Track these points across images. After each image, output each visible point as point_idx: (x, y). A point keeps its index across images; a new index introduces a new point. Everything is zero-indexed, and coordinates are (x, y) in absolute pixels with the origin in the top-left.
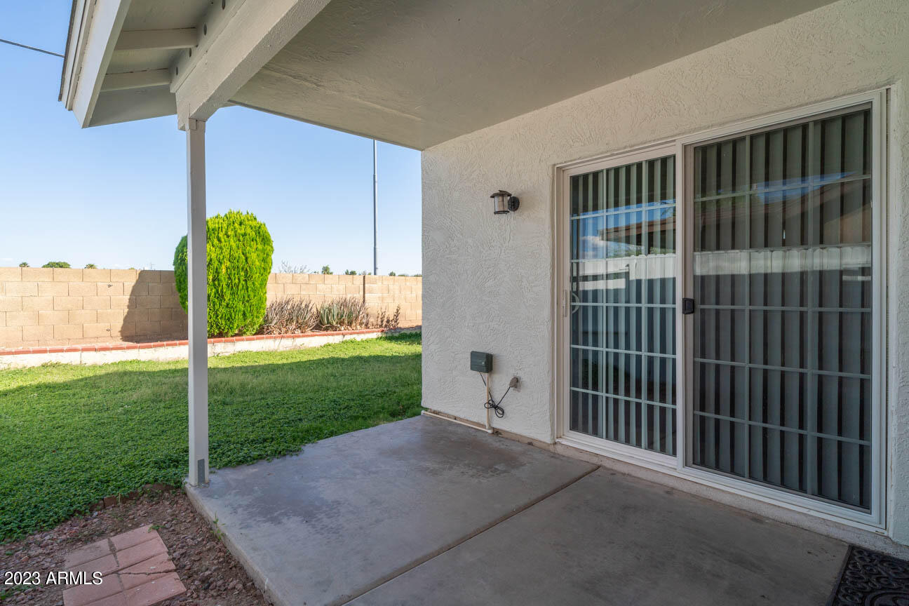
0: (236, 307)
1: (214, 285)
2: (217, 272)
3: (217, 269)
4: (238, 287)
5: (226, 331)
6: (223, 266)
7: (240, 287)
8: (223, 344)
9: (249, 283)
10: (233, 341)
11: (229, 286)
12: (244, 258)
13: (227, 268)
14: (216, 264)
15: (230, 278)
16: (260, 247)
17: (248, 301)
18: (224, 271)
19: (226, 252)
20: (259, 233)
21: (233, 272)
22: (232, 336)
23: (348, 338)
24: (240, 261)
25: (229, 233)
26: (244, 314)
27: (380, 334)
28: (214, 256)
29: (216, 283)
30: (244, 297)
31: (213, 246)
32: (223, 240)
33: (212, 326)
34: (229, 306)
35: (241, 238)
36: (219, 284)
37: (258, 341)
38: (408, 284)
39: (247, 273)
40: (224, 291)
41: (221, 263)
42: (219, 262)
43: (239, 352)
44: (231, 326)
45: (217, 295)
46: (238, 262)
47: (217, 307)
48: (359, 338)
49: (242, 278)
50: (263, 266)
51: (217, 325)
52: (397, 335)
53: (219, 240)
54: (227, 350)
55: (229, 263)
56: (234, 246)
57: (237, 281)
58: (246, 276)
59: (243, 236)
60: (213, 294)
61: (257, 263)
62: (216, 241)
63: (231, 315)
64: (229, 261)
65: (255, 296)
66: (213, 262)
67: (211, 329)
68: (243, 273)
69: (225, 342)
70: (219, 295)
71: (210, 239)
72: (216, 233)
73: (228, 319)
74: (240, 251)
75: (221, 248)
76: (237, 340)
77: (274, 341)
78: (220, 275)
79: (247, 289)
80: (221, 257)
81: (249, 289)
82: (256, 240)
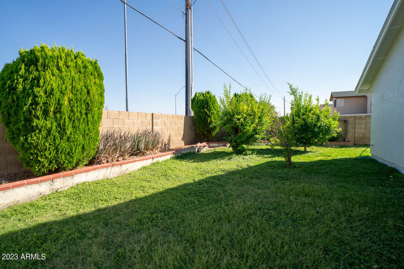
0: (77, 140)
1: (56, 118)
2: (59, 104)
3: (59, 100)
4: (79, 120)
5: (65, 165)
6: (66, 98)
7: (82, 120)
8: (62, 179)
9: (89, 116)
10: (72, 175)
11: (71, 119)
12: (86, 90)
13: (70, 101)
14: (57, 95)
15: (72, 111)
16: (97, 81)
17: (87, 134)
18: (66, 103)
19: (68, 83)
20: (96, 68)
21: (76, 105)
22: (71, 170)
23: (155, 160)
24: (83, 93)
25: (70, 64)
26: (83, 148)
27: (172, 155)
28: (55, 86)
29: (58, 115)
30: (85, 131)
31: (53, 75)
32: (63, 70)
33: (51, 162)
34: (71, 140)
35: (82, 70)
36: (61, 117)
37: (94, 171)
38: (174, 119)
39: (88, 106)
40: (67, 124)
41: (64, 94)
42: (61, 92)
43: (77, 184)
44: (71, 160)
45: (59, 129)
46: (80, 94)
47: (57, 142)
48: (161, 159)
49: (84, 111)
50: (100, 100)
51: (56, 161)
52: (180, 155)
53: (59, 69)
54: (66, 184)
55: (71, 95)
56: (77, 77)
57: (79, 114)
58: (87, 109)
59: (83, 68)
60: (54, 128)
61: (96, 97)
62: (56, 71)
63: (71, 150)
64: (72, 93)
65: (94, 129)
66: (55, 92)
67: (49, 165)
68: (84, 107)
69: (64, 176)
70: (61, 128)
71: (48, 66)
72: (55, 61)
73: (69, 153)
74: (82, 83)
75: (62, 78)
76: (76, 173)
77: (107, 170)
78: (63, 107)
79: (88, 122)
80: (64, 87)
81: (89, 123)
82: (94, 75)
